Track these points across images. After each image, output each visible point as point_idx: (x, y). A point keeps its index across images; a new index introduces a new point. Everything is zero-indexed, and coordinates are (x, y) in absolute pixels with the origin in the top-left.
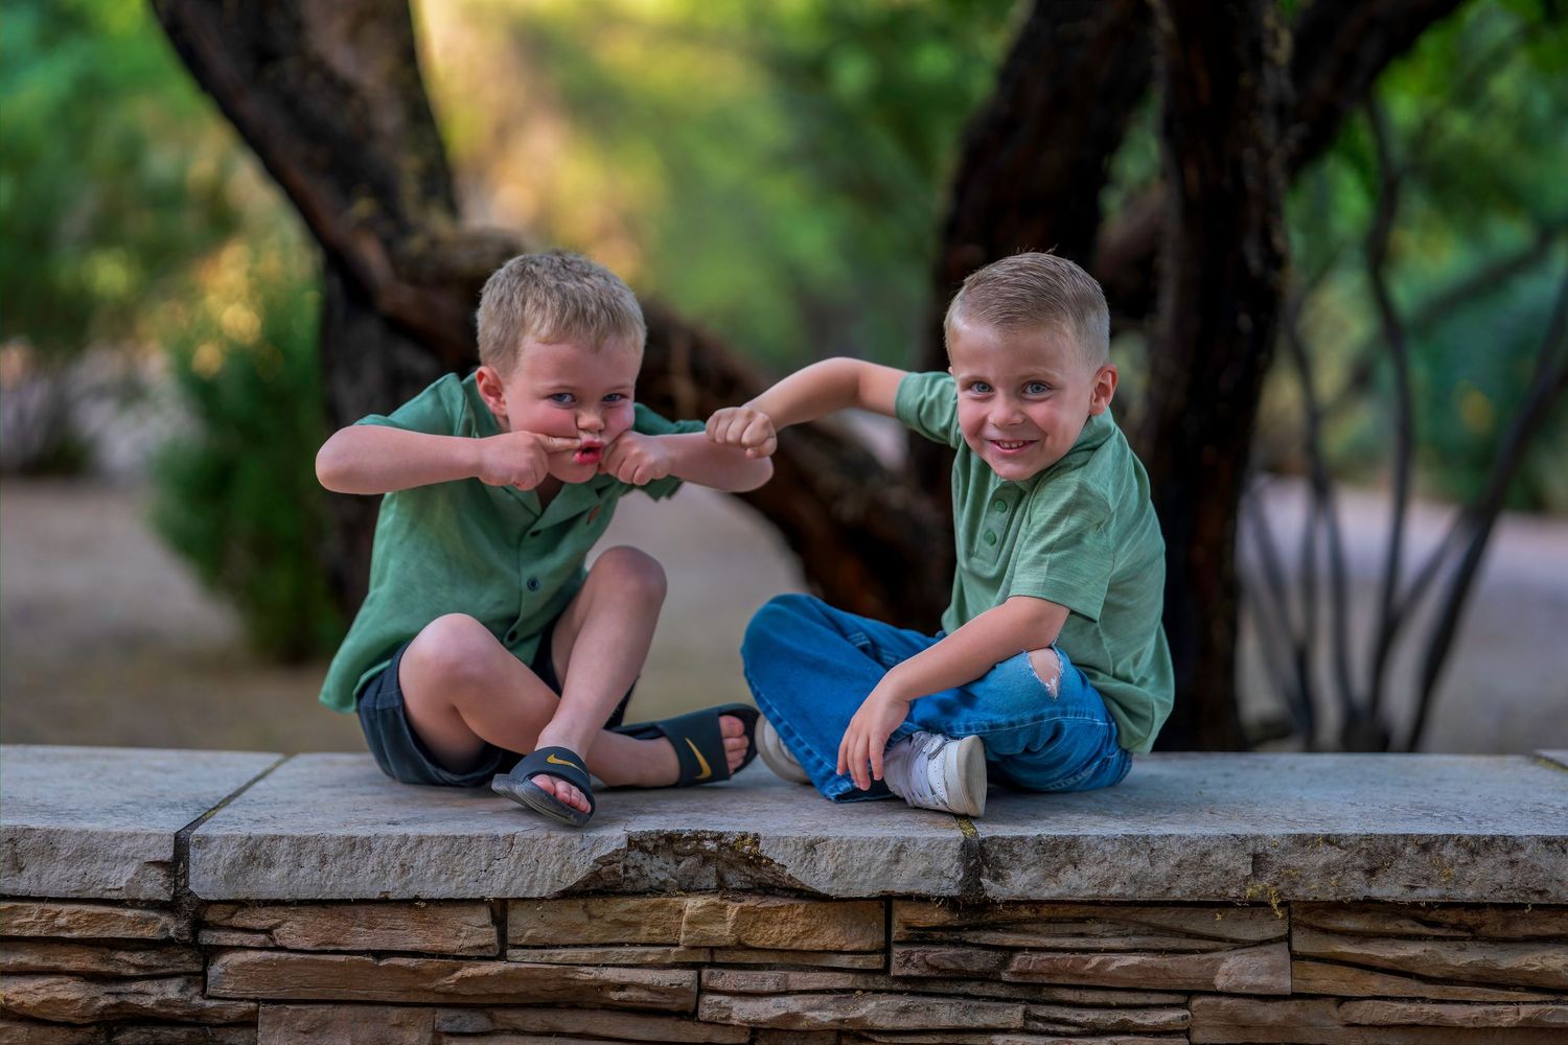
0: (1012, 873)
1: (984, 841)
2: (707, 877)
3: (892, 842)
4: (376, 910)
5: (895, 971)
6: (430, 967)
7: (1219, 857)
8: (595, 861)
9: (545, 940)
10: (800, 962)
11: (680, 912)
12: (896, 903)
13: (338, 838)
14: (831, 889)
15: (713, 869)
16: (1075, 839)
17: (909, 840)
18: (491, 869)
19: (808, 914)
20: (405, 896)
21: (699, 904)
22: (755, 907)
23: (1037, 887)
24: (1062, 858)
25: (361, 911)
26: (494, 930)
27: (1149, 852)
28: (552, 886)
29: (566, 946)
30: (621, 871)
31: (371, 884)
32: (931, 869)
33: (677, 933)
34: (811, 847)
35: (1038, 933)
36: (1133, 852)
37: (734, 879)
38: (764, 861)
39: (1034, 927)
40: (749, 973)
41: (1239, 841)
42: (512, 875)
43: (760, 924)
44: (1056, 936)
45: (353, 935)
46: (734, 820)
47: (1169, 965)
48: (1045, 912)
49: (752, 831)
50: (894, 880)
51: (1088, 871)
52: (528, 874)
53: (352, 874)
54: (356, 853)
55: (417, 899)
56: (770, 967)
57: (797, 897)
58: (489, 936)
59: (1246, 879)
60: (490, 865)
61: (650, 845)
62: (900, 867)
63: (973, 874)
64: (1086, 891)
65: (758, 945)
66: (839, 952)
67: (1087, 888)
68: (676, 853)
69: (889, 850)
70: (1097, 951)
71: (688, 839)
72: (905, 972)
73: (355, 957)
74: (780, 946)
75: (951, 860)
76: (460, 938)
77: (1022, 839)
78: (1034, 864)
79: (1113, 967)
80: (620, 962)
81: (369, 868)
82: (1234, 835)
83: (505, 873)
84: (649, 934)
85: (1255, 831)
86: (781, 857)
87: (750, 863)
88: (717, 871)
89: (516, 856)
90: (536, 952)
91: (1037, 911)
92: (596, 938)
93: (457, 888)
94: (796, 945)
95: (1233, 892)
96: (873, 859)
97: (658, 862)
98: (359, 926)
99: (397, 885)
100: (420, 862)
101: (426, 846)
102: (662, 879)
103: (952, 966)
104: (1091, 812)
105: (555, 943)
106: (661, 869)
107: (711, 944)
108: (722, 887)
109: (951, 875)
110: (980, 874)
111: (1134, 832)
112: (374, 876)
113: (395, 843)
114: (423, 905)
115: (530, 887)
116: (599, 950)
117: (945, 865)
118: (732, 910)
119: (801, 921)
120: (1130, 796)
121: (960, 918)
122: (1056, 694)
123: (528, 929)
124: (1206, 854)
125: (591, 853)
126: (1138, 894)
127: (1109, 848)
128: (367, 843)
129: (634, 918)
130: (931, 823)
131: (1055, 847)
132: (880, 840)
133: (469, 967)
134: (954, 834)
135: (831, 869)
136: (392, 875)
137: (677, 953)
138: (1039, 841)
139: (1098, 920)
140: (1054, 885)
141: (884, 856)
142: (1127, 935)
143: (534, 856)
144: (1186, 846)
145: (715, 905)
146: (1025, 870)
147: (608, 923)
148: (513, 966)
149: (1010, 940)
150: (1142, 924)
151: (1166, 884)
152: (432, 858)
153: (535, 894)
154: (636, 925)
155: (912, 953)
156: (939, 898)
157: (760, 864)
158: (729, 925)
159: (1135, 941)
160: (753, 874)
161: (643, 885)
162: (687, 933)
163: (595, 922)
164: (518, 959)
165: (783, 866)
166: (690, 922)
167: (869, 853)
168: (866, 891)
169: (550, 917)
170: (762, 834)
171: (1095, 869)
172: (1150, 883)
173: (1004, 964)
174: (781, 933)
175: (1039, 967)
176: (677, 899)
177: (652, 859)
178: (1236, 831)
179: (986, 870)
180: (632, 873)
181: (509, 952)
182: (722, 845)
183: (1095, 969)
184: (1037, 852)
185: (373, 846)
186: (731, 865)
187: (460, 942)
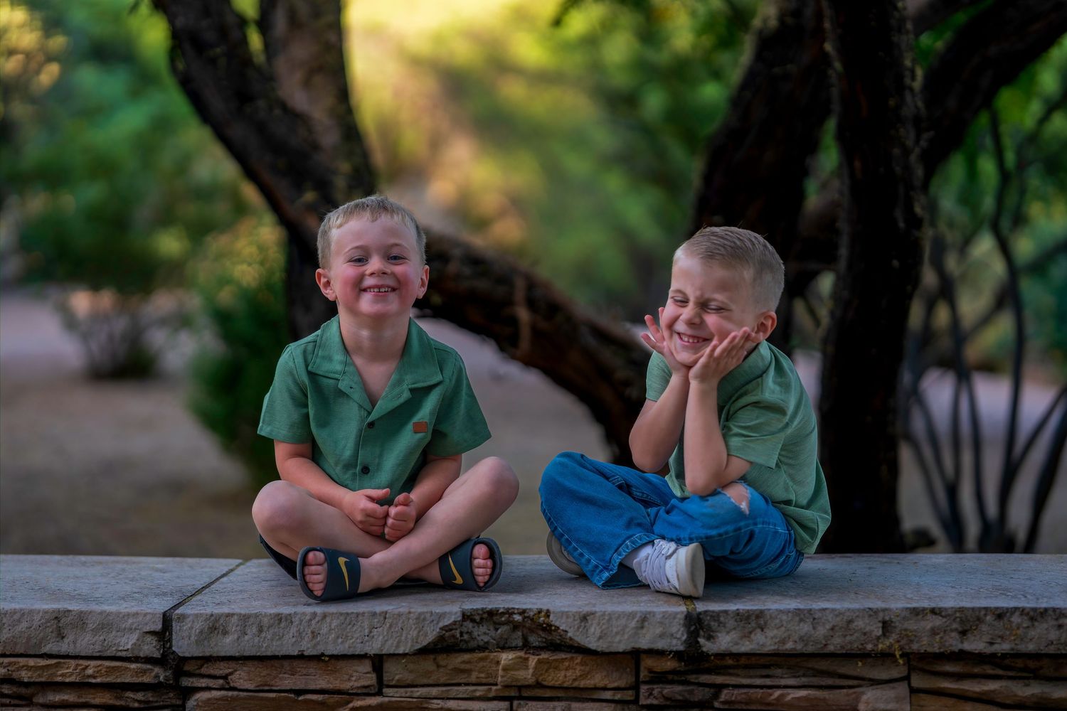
0: (719, 635)
1: (700, 613)
2: (516, 639)
3: (639, 615)
4: (295, 663)
5: (643, 701)
6: (332, 700)
7: (860, 624)
8: (440, 629)
9: (408, 682)
10: (579, 696)
11: (498, 663)
12: (643, 656)
13: (270, 614)
14: (598, 646)
15: (520, 634)
16: (762, 612)
17: (650, 613)
18: (372, 634)
19: (583, 663)
20: (315, 653)
21: (510, 657)
22: (548, 659)
23: (737, 644)
24: (753, 624)
25: (286, 663)
26: (374, 676)
27: (812, 620)
28: (412, 646)
29: (423, 686)
30: (458, 635)
31: (293, 645)
32: (665, 633)
33: (496, 676)
34: (584, 618)
35: (738, 675)
36: (801, 620)
37: (534, 640)
38: (553, 628)
39: (735, 671)
40: (545, 703)
41: (873, 613)
42: (386, 638)
43: (551, 670)
44: (751, 677)
45: (281, 679)
46: (534, 601)
47: (827, 697)
48: (743, 661)
49: (545, 608)
50: (640, 640)
51: (770, 633)
52: (396, 638)
53: (280, 639)
54: (283, 625)
55: (323, 655)
56: (559, 699)
57: (576, 652)
58: (371, 679)
59: (878, 638)
60: (371, 632)
61: (477, 618)
62: (644, 631)
63: (693, 636)
64: (770, 647)
65: (550, 684)
66: (605, 689)
67: (771, 645)
68: (495, 623)
69: (636, 620)
70: (778, 687)
71: (503, 613)
72: (649, 702)
73: (283, 694)
74: (565, 685)
75: (678, 627)
76: (352, 681)
77: (726, 612)
78: (735, 629)
79: (789, 698)
80: (458, 696)
81: (291, 634)
82: (870, 609)
83: (381, 637)
84: (478, 678)
85: (883, 605)
86: (564, 625)
87: (544, 630)
88: (523, 635)
89: (388, 625)
90: (402, 690)
91: (738, 661)
92: (442, 680)
93: (349, 647)
94: (576, 684)
95: (869, 647)
96: (626, 626)
97: (483, 629)
98: (285, 673)
99: (309, 645)
100: (324, 630)
101: (328, 619)
102: (486, 640)
103: (680, 698)
104: (775, 593)
105: (415, 683)
106: (485, 633)
107: (519, 684)
108: (526, 646)
109: (678, 636)
110: (698, 635)
111: (801, 607)
112: (294, 640)
113: (308, 618)
114: (327, 659)
115: (397, 646)
116: (444, 689)
117: (674, 630)
118: (533, 661)
119: (578, 668)
120: (802, 582)
121: (685, 665)
122: (747, 512)
123: (397, 674)
124: (850, 622)
125: (438, 623)
126: (804, 649)
127: (784, 617)
128: (289, 617)
129: (468, 666)
130: (665, 602)
131: (748, 618)
132: (630, 613)
133: (358, 700)
134: (682, 608)
135: (598, 633)
136: (306, 639)
137: (496, 690)
138: (737, 613)
139: (779, 666)
140: (748, 643)
141: (633, 624)
142: (799, 677)
143: (400, 625)
144: (837, 616)
145: (521, 657)
146: (728, 633)
147: (450, 670)
148: (386, 699)
149: (719, 680)
150: (809, 668)
151: (824, 642)
152: (333, 627)
153: (401, 651)
154: (468, 672)
155: (653, 689)
156: (671, 652)
157: (551, 630)
158: (531, 671)
159: (804, 680)
160: (546, 637)
161: (473, 644)
162: (502, 677)
163: (442, 670)
164: (391, 695)
165: (566, 631)
166: (505, 669)
167: (623, 622)
168: (621, 648)
169: (411, 666)
170: (551, 609)
171: (775, 632)
172: (813, 641)
173: (716, 696)
174: (565, 676)
175: (739, 698)
176: (495, 654)
177: (479, 627)
178: (871, 606)
179: (702, 633)
180: (466, 637)
181: (385, 690)
182: (525, 617)
183: (778, 699)
184: (736, 621)
185: (293, 620)
186: (531, 631)
187: (351, 684)
